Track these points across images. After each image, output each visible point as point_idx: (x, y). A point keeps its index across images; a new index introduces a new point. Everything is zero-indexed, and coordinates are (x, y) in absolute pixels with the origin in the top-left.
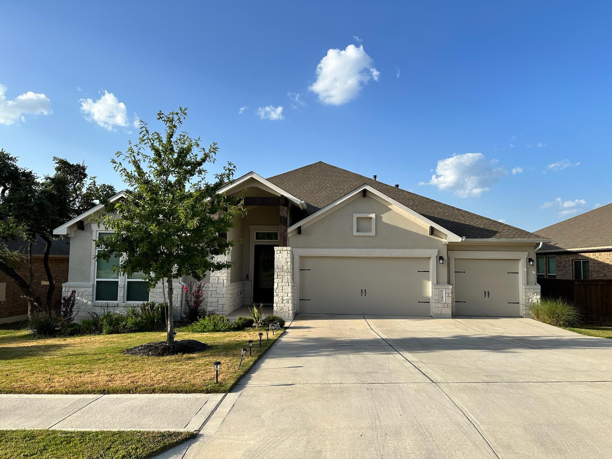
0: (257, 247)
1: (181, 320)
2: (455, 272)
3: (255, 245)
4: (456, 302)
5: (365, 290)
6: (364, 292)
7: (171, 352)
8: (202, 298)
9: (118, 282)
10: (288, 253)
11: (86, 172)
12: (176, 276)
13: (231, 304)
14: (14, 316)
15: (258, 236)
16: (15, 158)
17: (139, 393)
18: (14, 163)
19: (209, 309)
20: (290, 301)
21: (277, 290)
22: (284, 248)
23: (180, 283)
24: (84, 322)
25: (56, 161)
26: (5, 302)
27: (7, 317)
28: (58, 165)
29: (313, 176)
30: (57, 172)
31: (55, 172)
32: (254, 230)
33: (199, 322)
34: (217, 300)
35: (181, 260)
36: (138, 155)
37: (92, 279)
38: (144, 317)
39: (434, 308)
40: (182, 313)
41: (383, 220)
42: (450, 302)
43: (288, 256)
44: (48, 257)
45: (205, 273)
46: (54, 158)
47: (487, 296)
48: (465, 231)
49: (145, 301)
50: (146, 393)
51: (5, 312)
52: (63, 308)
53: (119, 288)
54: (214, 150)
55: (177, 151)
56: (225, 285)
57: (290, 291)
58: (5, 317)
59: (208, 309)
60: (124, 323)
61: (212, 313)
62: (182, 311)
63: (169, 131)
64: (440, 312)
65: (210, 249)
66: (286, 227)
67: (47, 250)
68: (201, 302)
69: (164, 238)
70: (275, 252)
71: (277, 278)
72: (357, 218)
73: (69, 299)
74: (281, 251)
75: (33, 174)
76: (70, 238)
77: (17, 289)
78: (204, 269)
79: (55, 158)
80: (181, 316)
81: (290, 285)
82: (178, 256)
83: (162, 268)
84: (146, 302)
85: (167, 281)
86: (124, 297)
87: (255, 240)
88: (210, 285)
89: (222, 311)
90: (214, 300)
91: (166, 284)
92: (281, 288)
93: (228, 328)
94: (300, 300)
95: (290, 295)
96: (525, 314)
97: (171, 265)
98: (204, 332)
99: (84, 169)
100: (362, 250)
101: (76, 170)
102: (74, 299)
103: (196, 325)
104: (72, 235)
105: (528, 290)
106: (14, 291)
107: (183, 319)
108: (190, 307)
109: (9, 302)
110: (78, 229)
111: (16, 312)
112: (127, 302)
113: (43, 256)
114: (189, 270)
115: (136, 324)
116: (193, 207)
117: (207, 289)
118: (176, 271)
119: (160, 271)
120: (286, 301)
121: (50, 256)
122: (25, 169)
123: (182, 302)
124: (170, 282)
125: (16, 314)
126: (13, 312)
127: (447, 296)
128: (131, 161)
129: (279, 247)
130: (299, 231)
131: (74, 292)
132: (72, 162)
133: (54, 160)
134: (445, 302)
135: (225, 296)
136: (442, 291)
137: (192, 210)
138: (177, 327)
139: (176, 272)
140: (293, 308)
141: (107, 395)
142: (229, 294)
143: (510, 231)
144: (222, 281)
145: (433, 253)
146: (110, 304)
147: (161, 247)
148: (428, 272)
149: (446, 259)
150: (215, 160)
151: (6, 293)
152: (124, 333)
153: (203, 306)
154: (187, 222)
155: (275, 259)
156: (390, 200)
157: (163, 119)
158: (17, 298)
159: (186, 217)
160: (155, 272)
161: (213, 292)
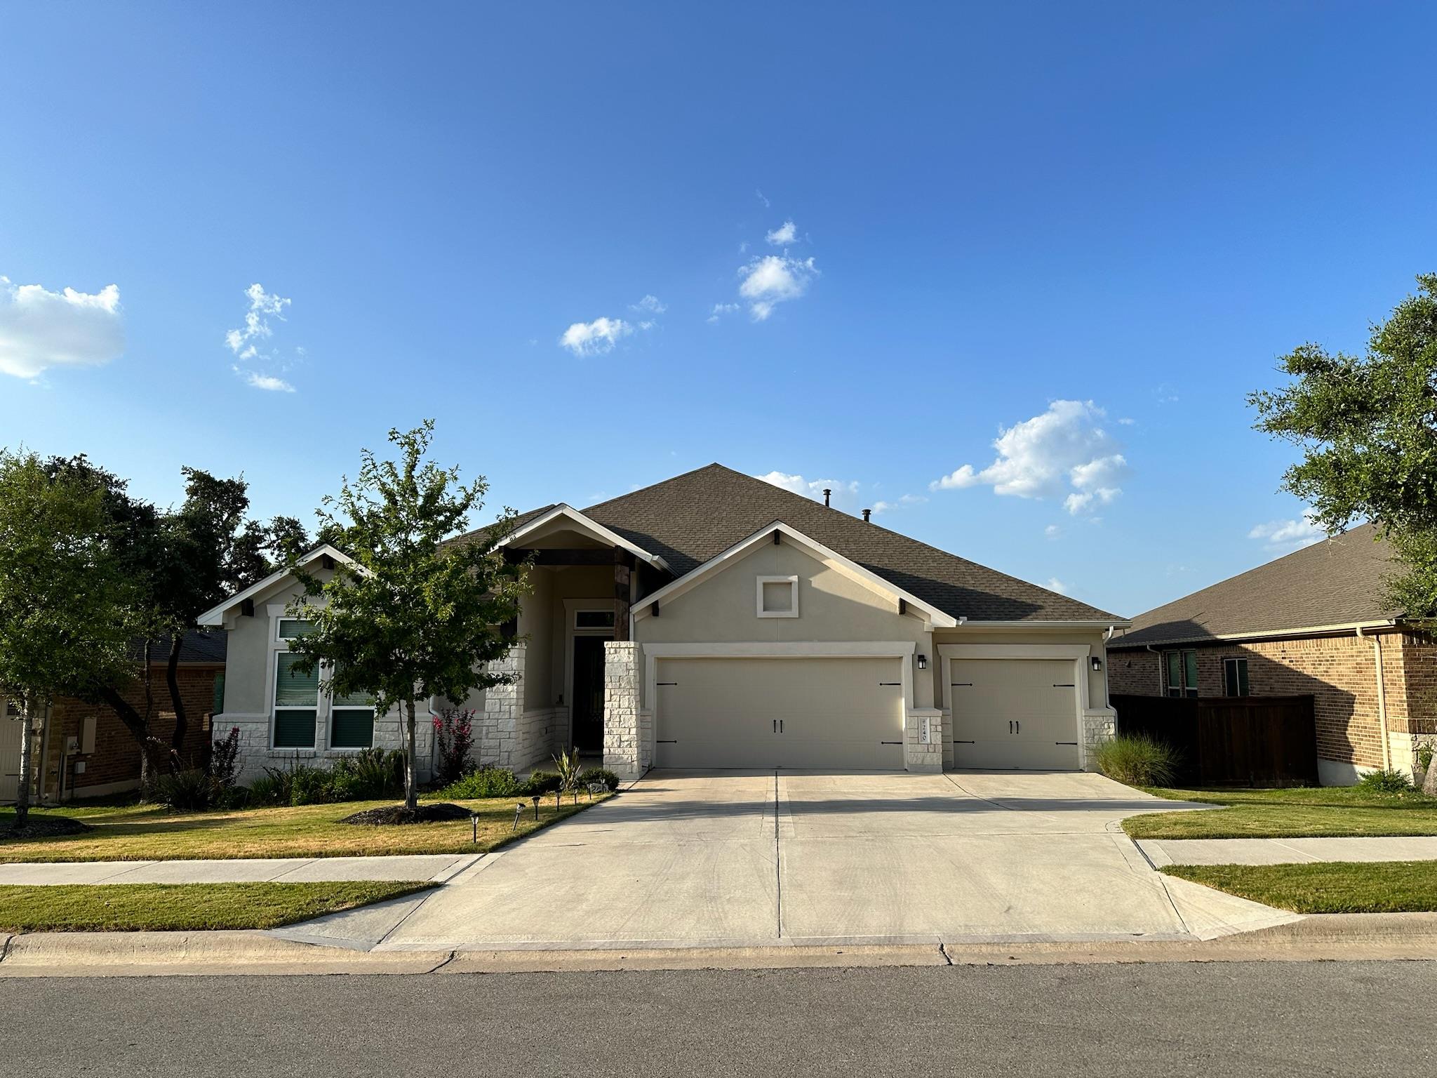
0: (578, 639)
1: (431, 781)
2: (952, 685)
3: (576, 637)
4: (954, 742)
5: (781, 721)
6: (778, 725)
7: (412, 820)
8: (470, 740)
9: (314, 712)
10: (629, 653)
11: (246, 495)
12: (420, 697)
13: (527, 751)
14: (109, 783)
15: (584, 619)
16: (124, 483)
17: (368, 856)
18: (122, 492)
19: (484, 760)
20: (634, 744)
21: (610, 723)
22: (623, 644)
23: (430, 712)
24: (257, 785)
25: (189, 476)
26: (93, 756)
27: (98, 784)
28: (192, 483)
29: (697, 496)
30: (191, 498)
31: (187, 497)
32: (574, 608)
33: (464, 782)
34: (498, 744)
35: (429, 671)
36: (359, 499)
37: (267, 708)
38: (365, 775)
39: (911, 753)
40: (434, 768)
41: (813, 585)
42: (940, 743)
43: (629, 658)
44: (176, 666)
45: (468, 692)
46: (184, 468)
47: (1014, 731)
48: (971, 607)
49: (366, 746)
50: (377, 855)
51: (93, 774)
52: (216, 761)
53: (317, 723)
54: (481, 488)
55: (423, 494)
56: (513, 716)
57: (633, 725)
58: (94, 784)
59: (481, 760)
60: (329, 785)
61: (488, 767)
62: (434, 764)
63: (408, 460)
64: (919, 762)
65: (478, 652)
66: (628, 604)
67: (174, 652)
68: (468, 746)
69: (402, 636)
70: (607, 652)
71: (610, 701)
72: (765, 584)
73: (228, 744)
74: (618, 650)
75: (155, 511)
76: (227, 631)
77: (116, 730)
78: (464, 686)
79: (185, 470)
80: (432, 775)
81: (634, 713)
82: (424, 664)
83: (396, 684)
84: (368, 749)
85: (406, 706)
86: (326, 739)
87: (576, 628)
88: (486, 715)
89: (508, 765)
90: (493, 743)
91: (405, 713)
92: (618, 719)
93: (513, 792)
94: (658, 742)
95: (633, 731)
96: (1087, 766)
97: (411, 679)
98: (471, 798)
99: (241, 488)
100: (774, 644)
101: (227, 491)
102: (236, 744)
103: (455, 788)
104: (232, 626)
105: (1091, 718)
106: (110, 734)
107: (435, 780)
108: (447, 757)
109: (101, 755)
110: (243, 614)
111: (114, 774)
112: (333, 749)
113: (167, 664)
114: (441, 687)
115: (352, 786)
116: (448, 585)
117: (479, 723)
118: (421, 689)
119: (394, 690)
120: (626, 743)
121: (179, 664)
122: (142, 501)
123: (433, 747)
124: (411, 708)
125: (113, 778)
126: (109, 775)
127: (933, 730)
128: (347, 511)
129: (613, 642)
130: (655, 609)
131: (236, 731)
132: (220, 476)
133: (183, 473)
134: (929, 741)
135: (513, 735)
136: (924, 722)
137: (446, 589)
138: (424, 792)
139: (420, 691)
140: (640, 756)
141: (325, 859)
142: (521, 732)
143: (1057, 606)
144: (508, 707)
145: (906, 649)
146: (301, 752)
147: (397, 650)
148: (900, 684)
149: (931, 661)
150: (483, 505)
151: (97, 738)
152: (330, 803)
153: (472, 756)
154: (437, 610)
155: (607, 665)
156: (823, 549)
157: (398, 441)
158: (116, 747)
159: (435, 601)
160: (387, 692)
161: (490, 728)
